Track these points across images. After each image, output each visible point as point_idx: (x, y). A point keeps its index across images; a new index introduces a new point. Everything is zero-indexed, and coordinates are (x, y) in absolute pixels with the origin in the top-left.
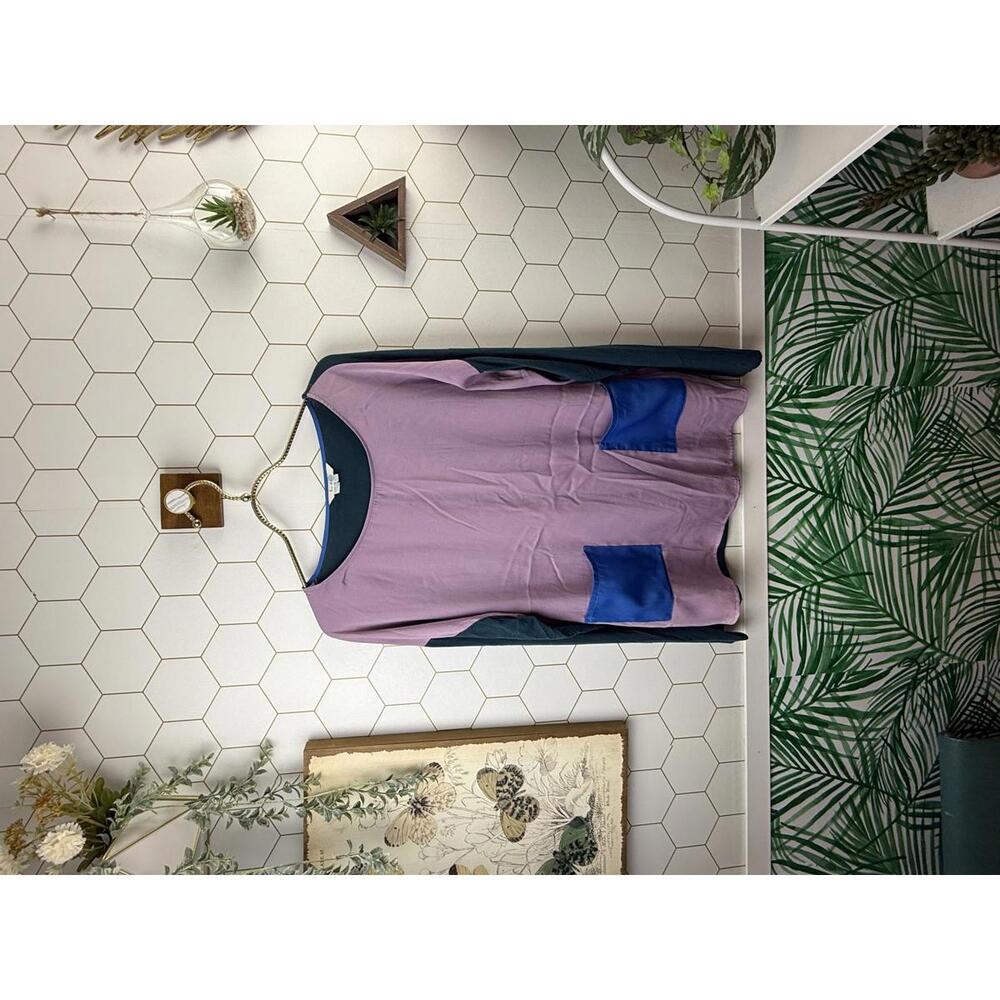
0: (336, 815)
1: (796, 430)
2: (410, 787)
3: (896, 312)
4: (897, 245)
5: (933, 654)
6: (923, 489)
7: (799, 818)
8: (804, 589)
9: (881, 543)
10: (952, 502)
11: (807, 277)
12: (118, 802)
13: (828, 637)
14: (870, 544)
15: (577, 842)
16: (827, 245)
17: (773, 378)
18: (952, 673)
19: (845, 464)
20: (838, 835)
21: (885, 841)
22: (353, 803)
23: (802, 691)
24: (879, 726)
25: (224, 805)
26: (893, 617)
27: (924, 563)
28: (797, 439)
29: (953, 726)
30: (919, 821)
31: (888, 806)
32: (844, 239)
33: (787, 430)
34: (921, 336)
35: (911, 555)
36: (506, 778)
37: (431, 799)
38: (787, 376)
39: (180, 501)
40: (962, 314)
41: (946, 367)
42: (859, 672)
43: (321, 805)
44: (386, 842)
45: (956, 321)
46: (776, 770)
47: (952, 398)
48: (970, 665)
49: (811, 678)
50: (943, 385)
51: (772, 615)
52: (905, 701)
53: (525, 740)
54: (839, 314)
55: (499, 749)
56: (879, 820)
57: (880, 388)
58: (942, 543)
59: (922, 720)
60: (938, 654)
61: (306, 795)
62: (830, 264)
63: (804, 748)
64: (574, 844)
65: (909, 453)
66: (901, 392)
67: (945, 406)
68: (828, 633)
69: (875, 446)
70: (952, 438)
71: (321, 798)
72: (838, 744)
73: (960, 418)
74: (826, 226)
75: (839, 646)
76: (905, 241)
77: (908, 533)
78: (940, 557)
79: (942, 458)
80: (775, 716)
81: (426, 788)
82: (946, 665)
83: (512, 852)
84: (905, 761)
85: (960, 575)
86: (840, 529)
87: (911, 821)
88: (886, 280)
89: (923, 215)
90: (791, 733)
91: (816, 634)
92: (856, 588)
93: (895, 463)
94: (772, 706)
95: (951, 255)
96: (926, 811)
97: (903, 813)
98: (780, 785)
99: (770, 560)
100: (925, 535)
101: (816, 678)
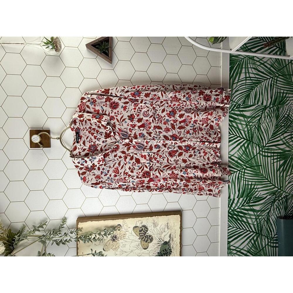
0: (87, 241)
1: (239, 119)
2: (111, 233)
3: (272, 81)
4: (273, 59)
5: (280, 192)
6: (279, 139)
7: (237, 243)
8: (240, 171)
9: (265, 156)
10: (288, 143)
11: (243, 69)
12: (16, 236)
14: (261, 156)
15: (165, 249)
16: (250, 58)
17: (231, 102)
18: (286, 198)
19: (254, 130)
20: (249, 249)
21: (263, 251)
22: (93, 237)
23: (239, 203)
24: (263, 215)
25: (51, 237)
26: (268, 180)
27: (278, 163)
28: (239, 122)
29: (286, 215)
30: (275, 245)
31: (265, 240)
32: (256, 56)
33: (236, 119)
34: (279, 89)
35: (274, 160)
36: (142, 229)
37: (118, 236)
38: (236, 101)
39: (36, 139)
41: (287, 99)
42: (255, 198)
43: (82, 238)
44: (104, 250)
45: (291, 84)
46: (229, 228)
47: (289, 109)
48: (292, 195)
49: (241, 199)
50: (286, 105)
51: (229, 179)
52: (271, 206)
53: (149, 217)
54: (253, 81)
55: (140, 220)
56: (262, 245)
57: (266, 105)
58: (284, 156)
59: (277, 213)
60: (282, 192)
61: (77, 235)
62: (251, 64)
63: (239, 221)
64: (164, 250)
65: (275, 127)
66: (273, 107)
67: (287, 112)
68: (247, 185)
69: (264, 124)
70: (288, 122)
71: (82, 236)
72: (250, 220)
73: (291, 116)
74: (250, 52)
75: (251, 189)
76: (275, 58)
77: (274, 153)
78: (284, 161)
79: (285, 129)
80: (230, 211)
81: (117, 233)
82: (284, 195)
83: (144, 253)
84: (271, 226)
85: (290, 166)
86: (252, 151)
87: (272, 244)
88: (269, 70)
89: (282, 49)
90: (235, 216)
91: (243, 185)
92: (256, 170)
93: (270, 130)
94: (229, 208)
95: (290, 63)
96: (277, 242)
97: (269, 242)
98: (230, 233)
99: (229, 161)
100: (279, 154)
101: (243, 199)
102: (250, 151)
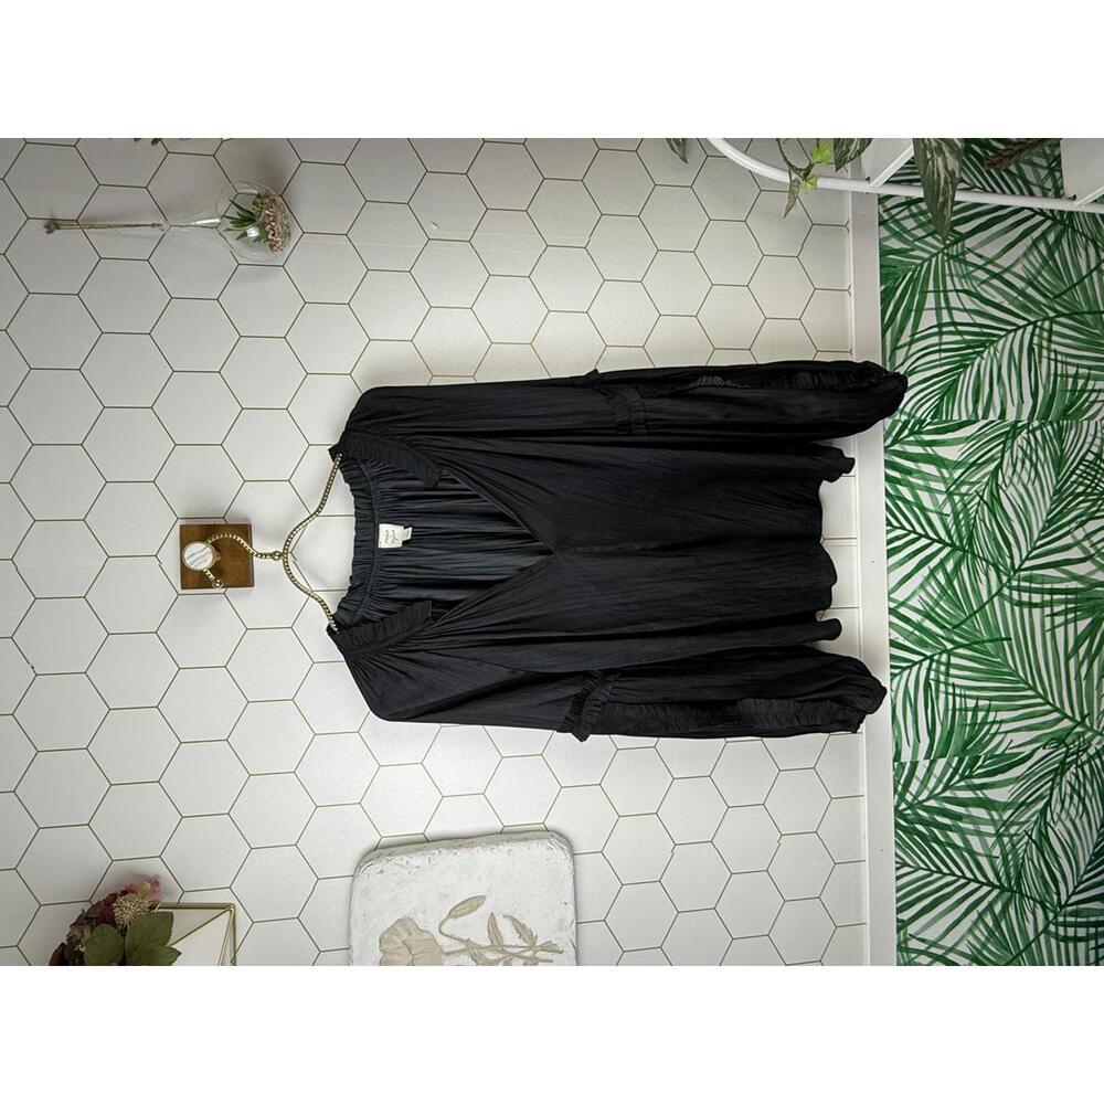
1: (920, 472)
3: (1033, 334)
4: (1034, 262)
5: (1083, 733)
6: (1068, 540)
7: (931, 927)
8: (931, 658)
9: (1020, 604)
10: (1102, 555)
11: (929, 294)
13: (960, 714)
14: (1007, 605)
16: (951, 257)
19: (977, 512)
20: (975, 948)
23: (932, 777)
24: (1022, 820)
26: (1037, 691)
27: (1071, 627)
28: (921, 482)
30: (1071, 932)
31: (1034, 913)
32: (971, 251)
33: (909, 472)
34: (1062, 362)
35: (1056, 618)
38: (908, 410)
39: (201, 556)
41: (1091, 399)
42: (997, 756)
45: (1101, 345)
46: (900, 872)
47: (1099, 434)
49: (942, 762)
50: (1089, 419)
51: (894, 688)
52: (1052, 789)
54: (967, 337)
56: (1023, 932)
57: (1017, 422)
58: (1092, 603)
59: (1073, 812)
60: (1090, 734)
62: (956, 279)
63: (934, 845)
65: (1051, 498)
66: (1040, 427)
67: (1092, 443)
68: (961, 710)
69: (1011, 489)
70: (1100, 480)
72: (974, 841)
75: (973, 724)
77: (1052, 592)
78: (1090, 619)
79: (1089, 504)
80: (900, 808)
82: (1099, 747)
84: (1054, 860)
86: (971, 584)
87: (1061, 931)
88: (1020, 298)
89: (1062, 222)
90: (917, 826)
91: (946, 710)
92: (991, 656)
93: (1035, 511)
94: (897, 797)
95: (1095, 269)
96: (1079, 920)
97: (1051, 922)
98: (908, 889)
99: (891, 624)
100: (1071, 594)
101: (947, 763)
102: (966, 588)
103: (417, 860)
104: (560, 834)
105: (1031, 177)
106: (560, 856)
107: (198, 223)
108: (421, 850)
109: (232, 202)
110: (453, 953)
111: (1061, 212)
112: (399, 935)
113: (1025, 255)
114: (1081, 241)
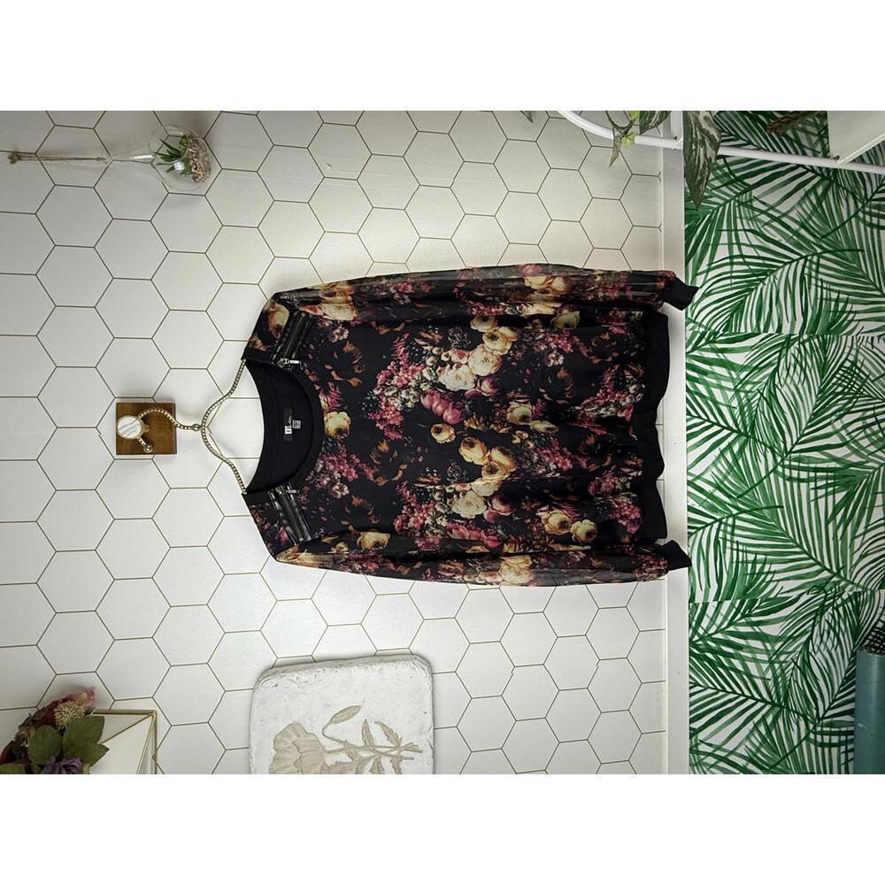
1: (713, 373)
3: (804, 266)
4: (805, 207)
5: (839, 582)
6: (829, 429)
7: (717, 735)
8: (720, 521)
9: (791, 479)
10: (856, 442)
11: (723, 232)
13: (743, 565)
14: (781, 480)
16: (741, 204)
17: (692, 325)
18: (856, 601)
19: (758, 405)
20: (751, 751)
21: (795, 758)
23: (719, 616)
24: (790, 650)
26: (802, 548)
27: (830, 498)
28: (714, 381)
30: (826, 739)
31: (798, 724)
32: (756, 198)
33: (705, 373)
34: (826, 289)
35: (819, 491)
39: (132, 428)
40: (864, 269)
41: (850, 318)
42: (767, 600)
45: (858, 276)
46: (693, 690)
47: (855, 346)
48: (873, 593)
49: (727, 604)
50: (847, 334)
51: (690, 544)
52: (813, 626)
54: (752, 267)
56: (789, 739)
57: (790, 335)
58: (846, 479)
59: (829, 644)
60: (843, 583)
62: (744, 221)
63: (721, 670)
65: (816, 396)
66: (809, 340)
67: (849, 353)
68: (742, 562)
69: (785, 388)
70: (855, 383)
72: (752, 667)
73: (862, 364)
75: (752, 574)
77: (816, 470)
78: (845, 492)
79: (845, 401)
80: (694, 640)
82: (851, 593)
84: (814, 682)
85: (863, 509)
86: (754, 465)
87: (819, 738)
88: (795, 237)
89: (829, 178)
90: (709, 655)
91: (731, 562)
92: (765, 518)
93: (803, 405)
94: (691, 631)
95: (853, 216)
96: (833, 730)
97: (811, 731)
98: (698, 704)
99: (689, 493)
100: (831, 472)
101: (732, 604)
102: (748, 465)
103: (305, 676)
104: (422, 657)
105: (804, 142)
106: (422, 675)
107: (135, 158)
108: (308, 668)
109: (164, 142)
110: (333, 751)
111: (827, 169)
112: (290, 737)
113: (799, 203)
114: (843, 193)
